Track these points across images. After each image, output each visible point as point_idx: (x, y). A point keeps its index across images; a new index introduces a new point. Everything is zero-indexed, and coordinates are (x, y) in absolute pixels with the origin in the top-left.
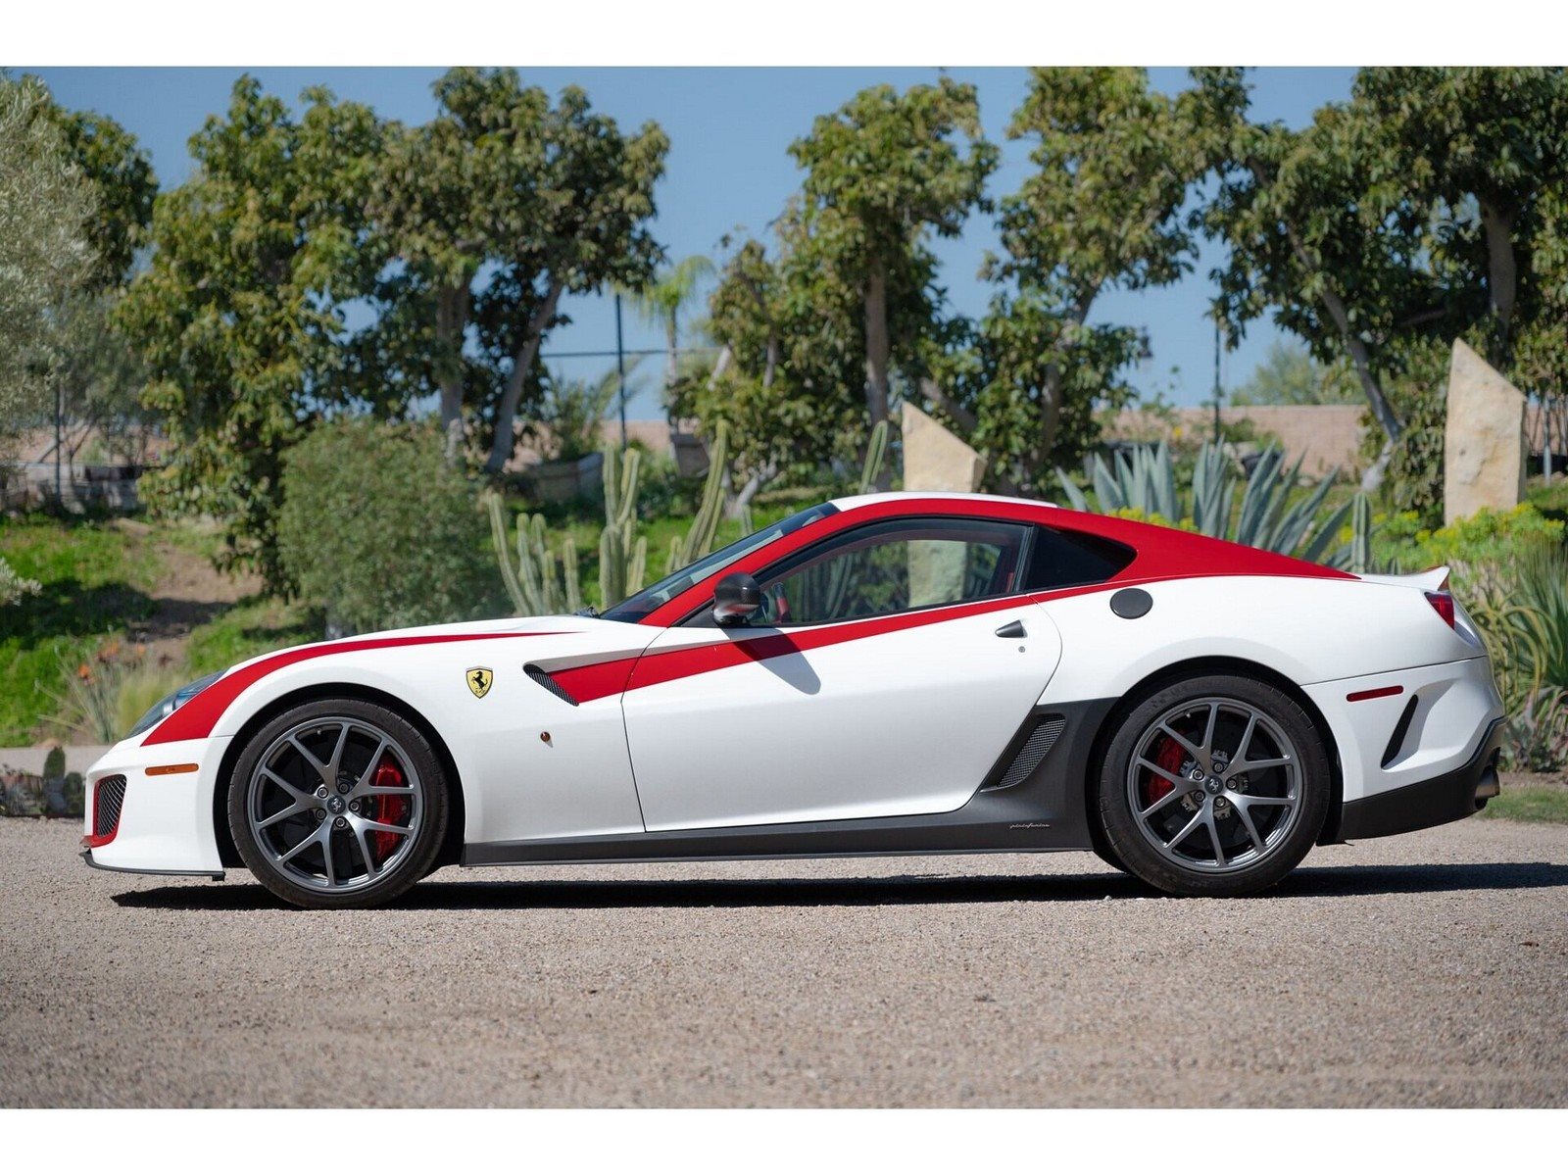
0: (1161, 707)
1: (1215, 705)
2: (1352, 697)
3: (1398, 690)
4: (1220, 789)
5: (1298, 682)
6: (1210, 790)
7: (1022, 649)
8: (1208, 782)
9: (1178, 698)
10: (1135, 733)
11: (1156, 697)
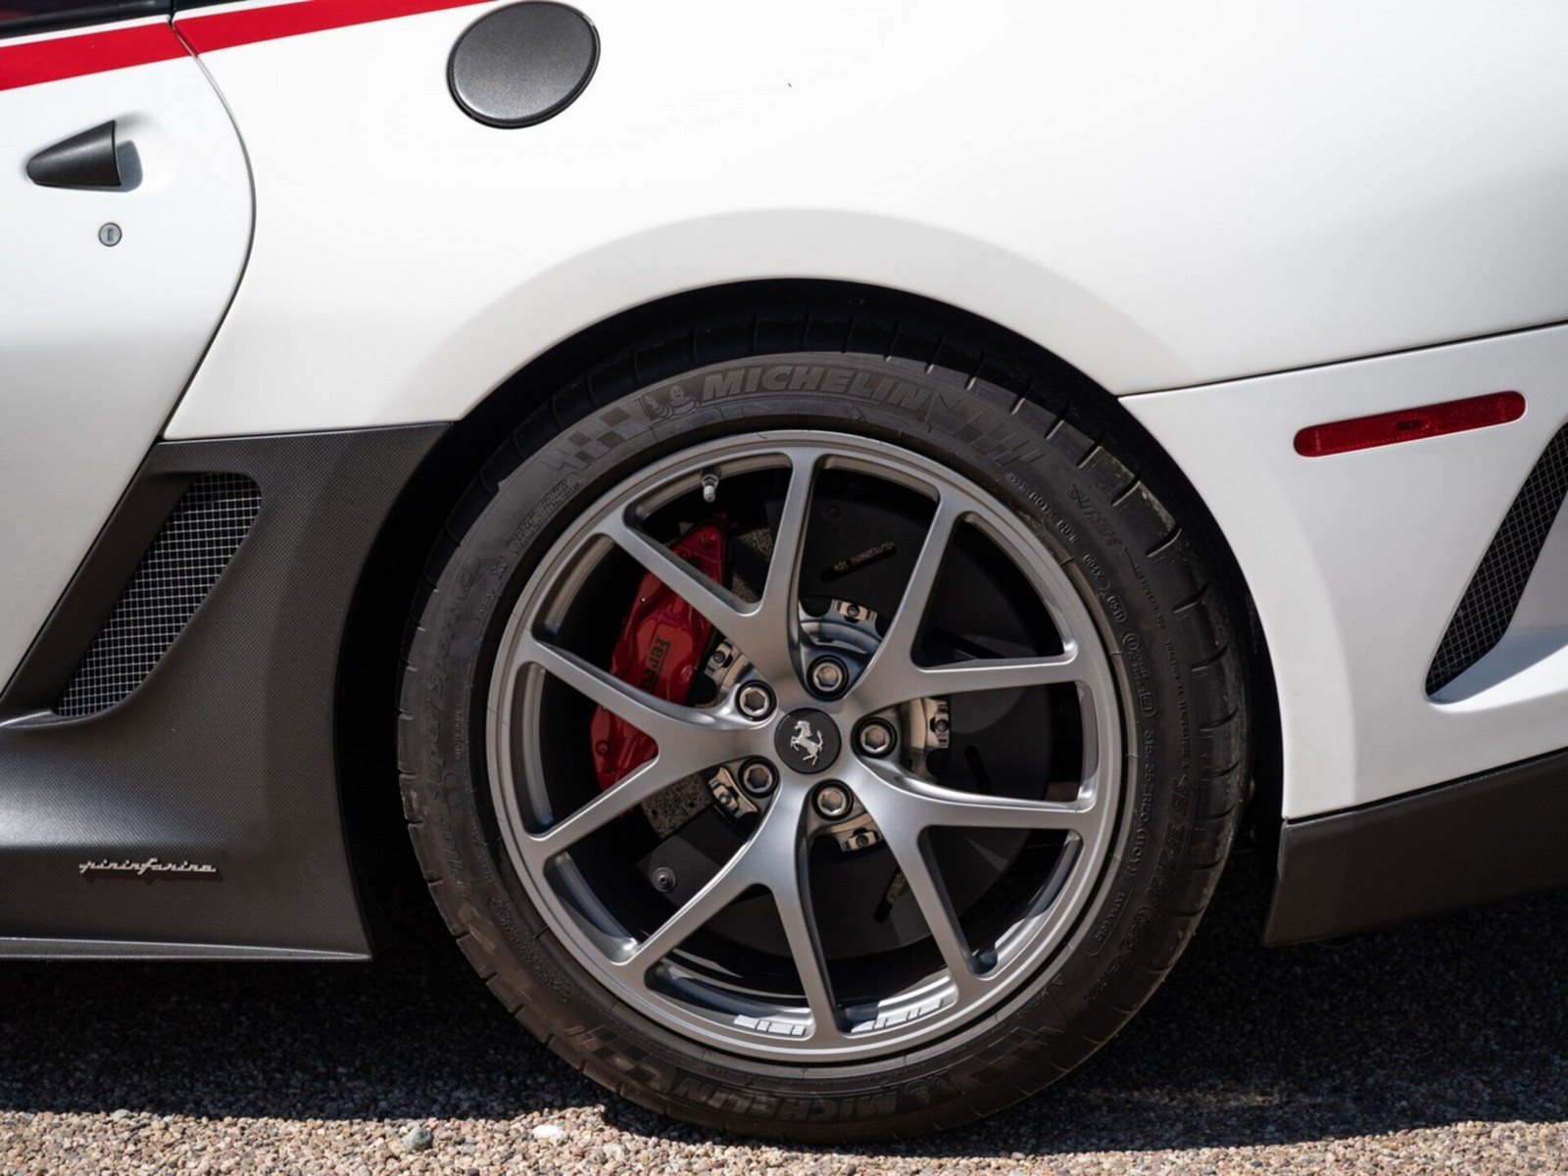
0: (606, 460)
1: (802, 455)
2: (1314, 441)
3: (1504, 407)
4: (830, 756)
5: (1110, 382)
6: (797, 761)
7: (110, 234)
8: (785, 732)
9: (666, 430)
10: (513, 556)
11: (592, 424)
